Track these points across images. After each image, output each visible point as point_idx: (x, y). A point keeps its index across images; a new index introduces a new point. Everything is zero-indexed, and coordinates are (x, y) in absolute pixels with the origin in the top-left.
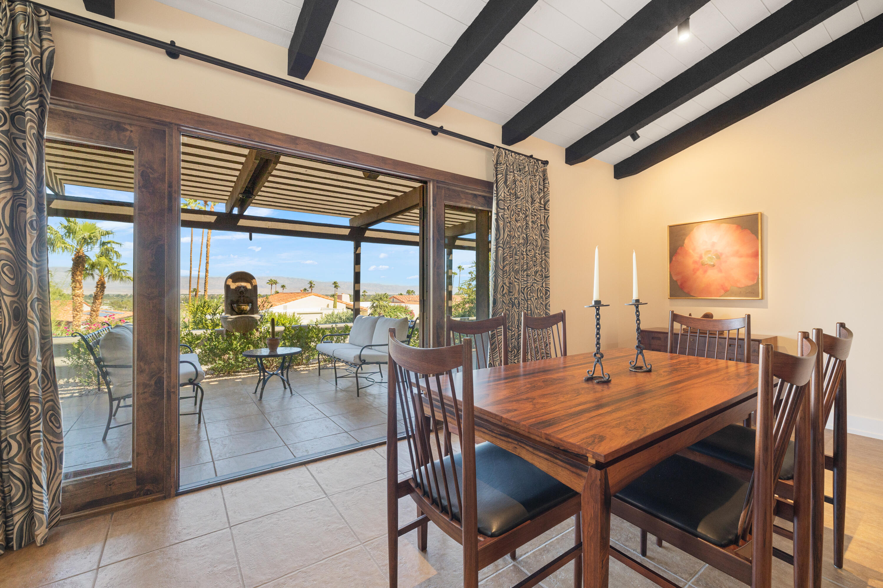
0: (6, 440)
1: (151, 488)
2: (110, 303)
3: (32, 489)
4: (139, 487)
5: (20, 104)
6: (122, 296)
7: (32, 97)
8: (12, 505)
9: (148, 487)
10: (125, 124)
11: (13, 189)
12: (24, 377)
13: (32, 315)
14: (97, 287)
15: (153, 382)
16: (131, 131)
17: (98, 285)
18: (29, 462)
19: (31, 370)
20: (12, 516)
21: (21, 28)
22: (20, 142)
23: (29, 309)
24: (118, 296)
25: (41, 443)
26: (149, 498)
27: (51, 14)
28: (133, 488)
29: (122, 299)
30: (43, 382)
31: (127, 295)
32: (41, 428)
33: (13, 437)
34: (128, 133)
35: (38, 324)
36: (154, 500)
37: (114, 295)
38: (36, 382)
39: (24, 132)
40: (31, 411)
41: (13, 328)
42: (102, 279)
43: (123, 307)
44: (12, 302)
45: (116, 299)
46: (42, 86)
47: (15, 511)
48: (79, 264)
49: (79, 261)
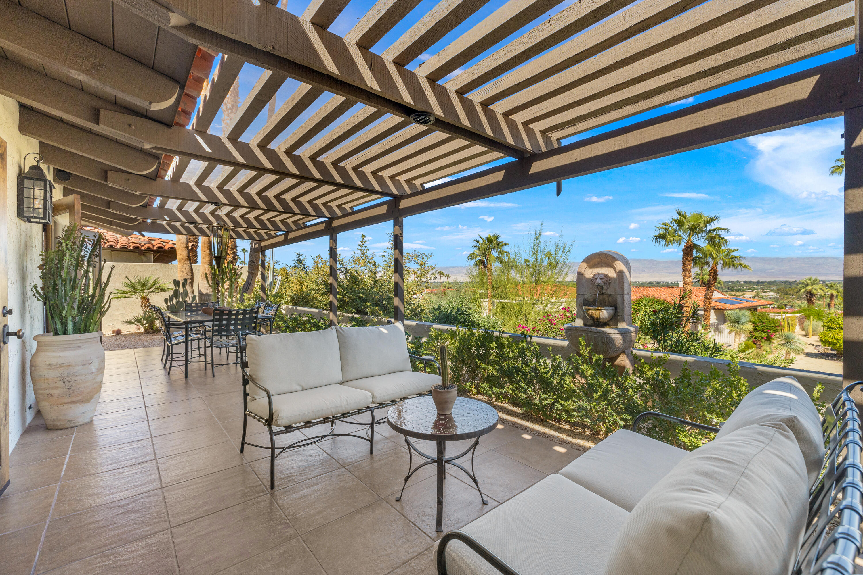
6: (790, 283)
14: (710, 275)
17: (711, 273)
24: (786, 282)
29: (790, 286)
31: (795, 281)
37: (781, 282)
42: (715, 266)
43: (790, 294)
45: (784, 285)
48: (687, 254)
49: (688, 250)
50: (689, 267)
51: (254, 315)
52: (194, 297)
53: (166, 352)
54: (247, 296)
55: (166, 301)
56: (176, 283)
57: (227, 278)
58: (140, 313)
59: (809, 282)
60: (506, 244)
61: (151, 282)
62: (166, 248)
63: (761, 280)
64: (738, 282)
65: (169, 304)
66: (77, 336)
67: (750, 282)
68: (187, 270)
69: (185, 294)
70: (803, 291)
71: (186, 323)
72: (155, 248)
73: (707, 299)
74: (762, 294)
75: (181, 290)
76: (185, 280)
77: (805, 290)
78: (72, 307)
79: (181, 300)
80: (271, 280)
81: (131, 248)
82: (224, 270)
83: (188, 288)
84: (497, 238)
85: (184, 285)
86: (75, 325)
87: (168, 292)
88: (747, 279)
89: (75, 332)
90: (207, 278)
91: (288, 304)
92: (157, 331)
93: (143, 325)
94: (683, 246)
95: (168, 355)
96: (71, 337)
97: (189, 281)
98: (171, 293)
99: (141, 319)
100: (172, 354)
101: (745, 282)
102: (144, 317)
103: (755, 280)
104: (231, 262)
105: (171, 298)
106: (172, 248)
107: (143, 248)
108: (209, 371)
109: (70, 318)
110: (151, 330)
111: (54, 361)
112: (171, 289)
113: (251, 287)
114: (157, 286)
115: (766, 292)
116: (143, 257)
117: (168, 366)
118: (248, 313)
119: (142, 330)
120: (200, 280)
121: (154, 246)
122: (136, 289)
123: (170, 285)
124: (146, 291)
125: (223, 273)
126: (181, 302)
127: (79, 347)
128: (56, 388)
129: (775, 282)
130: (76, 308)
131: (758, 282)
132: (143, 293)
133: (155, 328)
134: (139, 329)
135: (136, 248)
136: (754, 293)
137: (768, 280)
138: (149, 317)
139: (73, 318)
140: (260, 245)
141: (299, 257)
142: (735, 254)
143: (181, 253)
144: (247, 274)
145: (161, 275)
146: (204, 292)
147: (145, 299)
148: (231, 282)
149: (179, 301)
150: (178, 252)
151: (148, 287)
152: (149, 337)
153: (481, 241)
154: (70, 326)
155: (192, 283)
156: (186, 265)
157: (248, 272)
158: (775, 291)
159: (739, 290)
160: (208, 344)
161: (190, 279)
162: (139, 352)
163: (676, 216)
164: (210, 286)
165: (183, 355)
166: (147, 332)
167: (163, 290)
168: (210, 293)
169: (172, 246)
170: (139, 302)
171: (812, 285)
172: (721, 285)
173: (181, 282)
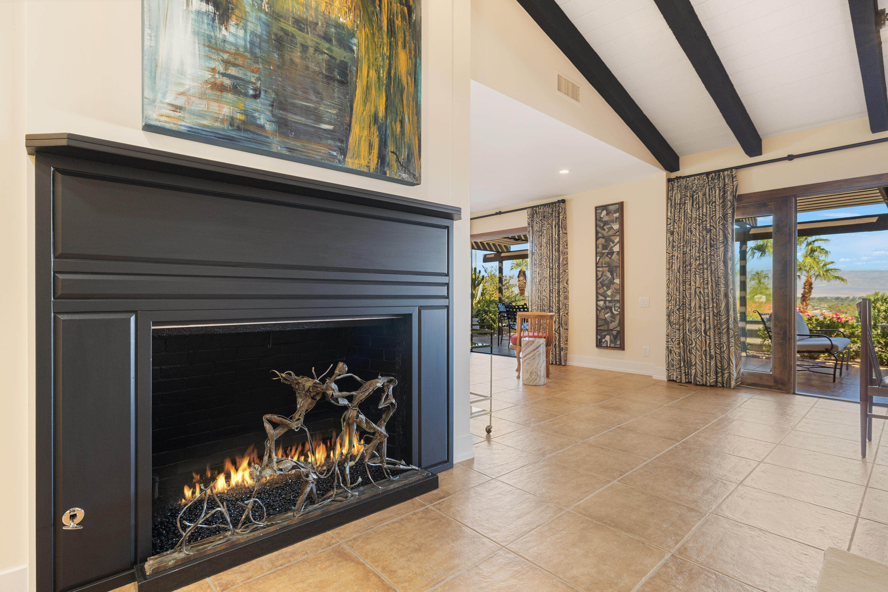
0: (722, 344)
1: (781, 387)
2: (827, 307)
3: (730, 365)
4: (775, 384)
5: (726, 211)
7: (730, 207)
8: (724, 369)
9: (779, 386)
10: (768, 202)
11: (724, 246)
12: (728, 320)
13: (730, 295)
14: (804, 288)
15: (782, 332)
16: (771, 205)
17: (806, 286)
18: (729, 354)
19: (730, 317)
20: (724, 374)
21: (727, 181)
22: (726, 226)
23: (729, 293)
24: (837, 298)
25: (733, 347)
26: (778, 391)
27: (736, 169)
28: (772, 384)
30: (734, 323)
32: (733, 341)
33: (724, 343)
34: (769, 207)
35: (732, 299)
36: (779, 392)
38: (731, 322)
39: (727, 221)
40: (730, 333)
41: (724, 300)
42: (809, 279)
44: (724, 290)
46: (733, 201)
47: (725, 372)
142: (829, 267)
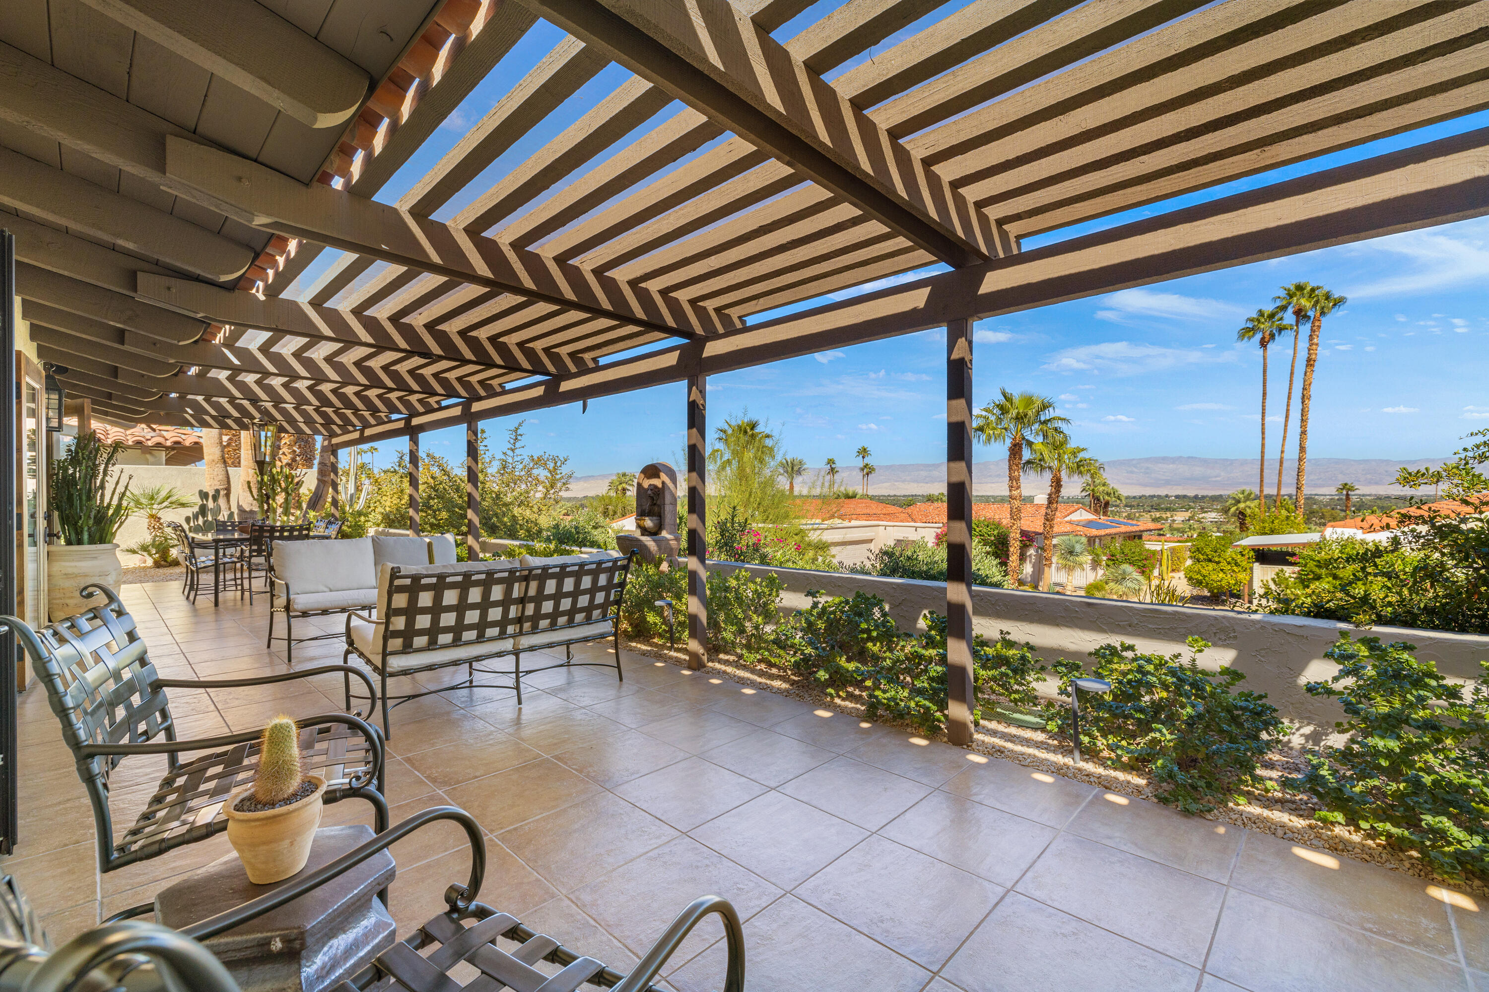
14: (1052, 486)
17: (1053, 482)
42: (1058, 473)
48: (1015, 455)
49: (1015, 451)
50: (1016, 473)
51: (305, 532)
52: (231, 515)
53: (188, 583)
54: (314, 513)
55: (188, 520)
56: (204, 495)
57: (280, 486)
58: (148, 538)
59: (1241, 496)
60: (768, 436)
61: (163, 494)
62: (187, 443)
63: (1201, 493)
64: (1167, 496)
65: (192, 524)
66: (93, 547)
67: (1185, 497)
68: (220, 477)
69: (218, 510)
70: (1233, 509)
71: (216, 541)
72: (168, 443)
73: (1047, 520)
74: (1201, 516)
75: (211, 504)
76: (217, 491)
77: (1237, 509)
78: (89, 517)
79: (210, 518)
80: (353, 491)
81: (130, 443)
82: (276, 477)
83: (222, 501)
84: (753, 426)
85: (215, 498)
86: (90, 535)
87: (189, 509)
88: (1180, 492)
89: (92, 542)
90: (249, 487)
91: (378, 525)
92: (176, 563)
93: (150, 555)
94: (1008, 442)
95: (191, 589)
96: (86, 547)
97: (222, 493)
98: (196, 509)
99: (148, 546)
100: (198, 584)
101: (1177, 497)
102: (153, 545)
103: (1191, 493)
104: (288, 465)
105: (196, 517)
106: (196, 443)
107: (150, 443)
108: (247, 600)
109: (86, 529)
110: (164, 561)
111: (70, 571)
112: (195, 504)
113: (321, 502)
114: (173, 499)
115: (1206, 512)
116: (148, 456)
117: (192, 597)
118: (297, 530)
119: (150, 562)
120: (241, 491)
121: (167, 440)
122: (141, 504)
123: (193, 498)
124: (155, 506)
125: (274, 480)
126: (211, 522)
127: (96, 558)
128: (72, 597)
129: (1221, 496)
130: (92, 517)
131: (1196, 497)
132: (152, 509)
133: (169, 559)
134: (145, 562)
135: (139, 443)
136: (1187, 515)
137: (1211, 493)
138: (161, 543)
139: (89, 528)
140: (330, 442)
141: (401, 458)
142: (1081, 455)
143: (211, 451)
144: (316, 482)
145: (179, 484)
146: (247, 508)
147: (155, 518)
148: (288, 494)
149: (207, 520)
150: (206, 450)
151: (159, 500)
152: (161, 571)
153: (730, 431)
154: (86, 536)
155: (228, 495)
156: (219, 469)
157: (318, 479)
158: (1217, 511)
159: (1167, 509)
160: (245, 567)
161: (226, 489)
162: (148, 586)
163: (999, 399)
164: (254, 499)
165: (213, 585)
166: (157, 565)
167: (183, 505)
168: (256, 509)
169: (197, 440)
170: (145, 522)
171: (1245, 502)
172: (1121, 500)
173: (211, 494)
